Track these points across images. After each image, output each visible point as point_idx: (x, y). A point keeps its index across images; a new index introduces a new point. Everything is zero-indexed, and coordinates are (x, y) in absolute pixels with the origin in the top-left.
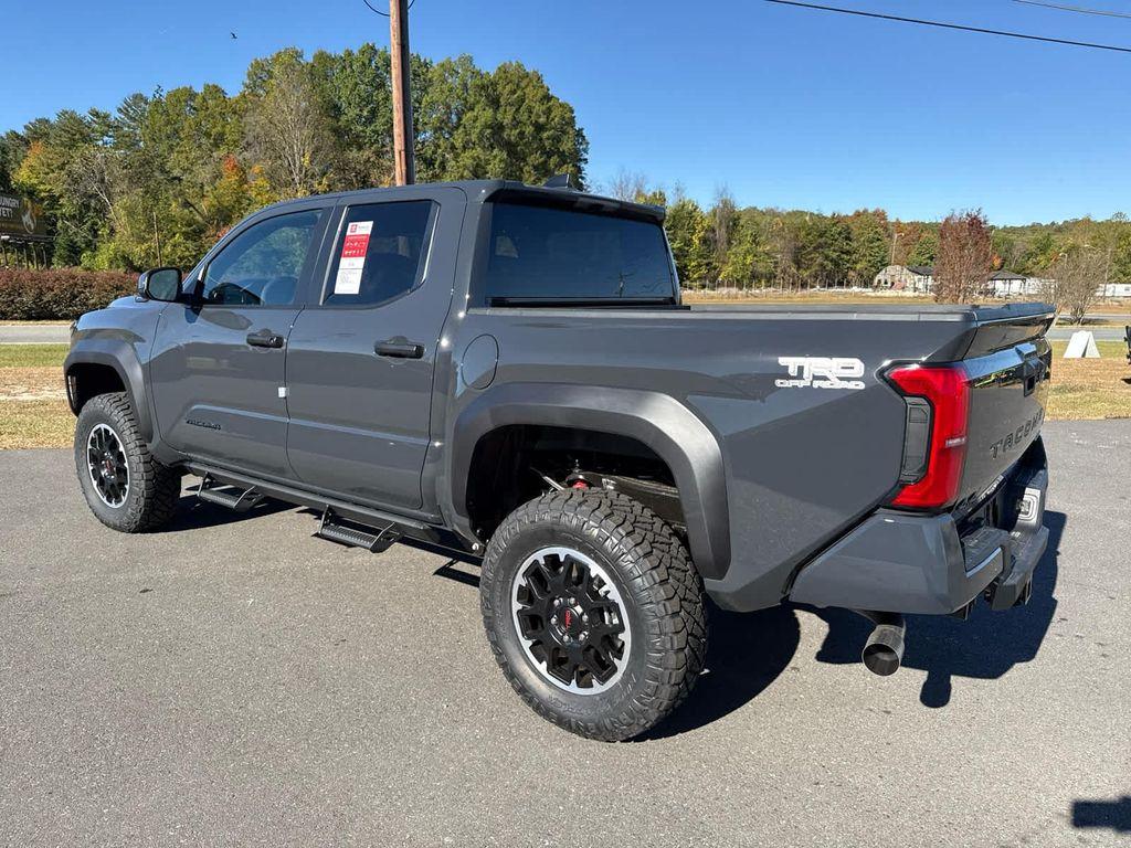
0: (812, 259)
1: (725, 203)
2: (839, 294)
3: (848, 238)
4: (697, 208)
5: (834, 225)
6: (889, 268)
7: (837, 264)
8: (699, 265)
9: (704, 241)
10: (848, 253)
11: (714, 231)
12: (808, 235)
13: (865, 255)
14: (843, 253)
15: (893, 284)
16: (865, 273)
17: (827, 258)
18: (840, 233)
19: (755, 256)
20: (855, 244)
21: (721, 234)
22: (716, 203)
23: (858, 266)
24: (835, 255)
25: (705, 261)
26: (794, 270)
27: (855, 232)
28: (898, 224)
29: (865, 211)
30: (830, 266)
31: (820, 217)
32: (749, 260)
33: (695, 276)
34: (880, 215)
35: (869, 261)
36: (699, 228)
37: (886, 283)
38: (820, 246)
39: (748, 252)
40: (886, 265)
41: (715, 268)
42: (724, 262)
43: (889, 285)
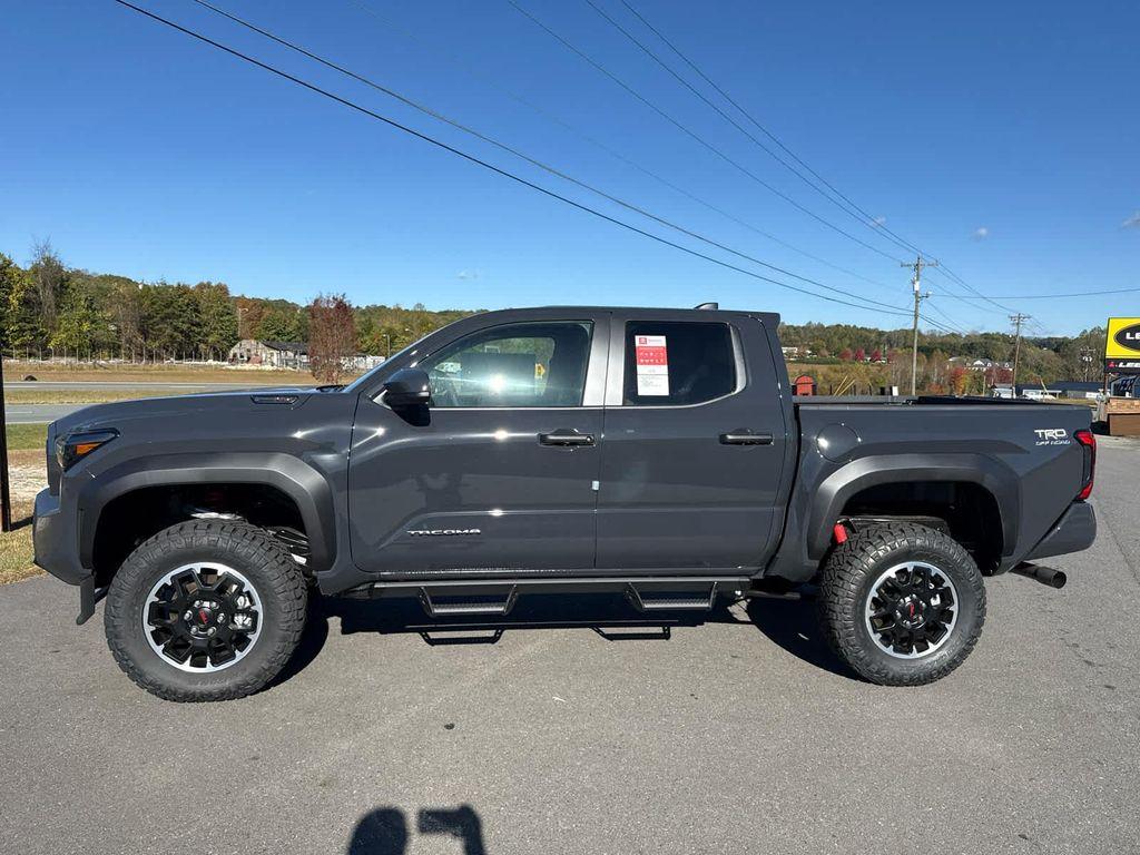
0: (160, 330)
1: (49, 261)
2: (198, 367)
3: (196, 310)
4: (11, 263)
5: (180, 296)
6: (244, 342)
7: (187, 336)
8: (22, 330)
9: (25, 302)
10: (198, 325)
11: (36, 292)
12: (153, 304)
13: (215, 329)
14: (193, 325)
15: (249, 359)
16: (218, 346)
17: (176, 329)
18: (188, 305)
19: (93, 322)
20: (204, 317)
21: (47, 296)
22: (35, 260)
23: (210, 339)
24: (185, 327)
25: (28, 326)
26: (140, 340)
27: (203, 305)
28: (242, 298)
29: (209, 284)
30: (180, 337)
31: (166, 287)
32: (85, 327)
33: (17, 343)
34: (223, 289)
35: (221, 335)
36: (16, 287)
37: (242, 357)
38: (168, 316)
39: (85, 318)
40: (239, 339)
41: (42, 334)
42: (54, 329)
43: (246, 359)
